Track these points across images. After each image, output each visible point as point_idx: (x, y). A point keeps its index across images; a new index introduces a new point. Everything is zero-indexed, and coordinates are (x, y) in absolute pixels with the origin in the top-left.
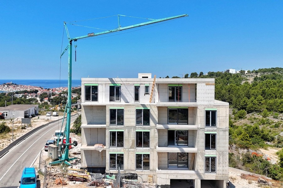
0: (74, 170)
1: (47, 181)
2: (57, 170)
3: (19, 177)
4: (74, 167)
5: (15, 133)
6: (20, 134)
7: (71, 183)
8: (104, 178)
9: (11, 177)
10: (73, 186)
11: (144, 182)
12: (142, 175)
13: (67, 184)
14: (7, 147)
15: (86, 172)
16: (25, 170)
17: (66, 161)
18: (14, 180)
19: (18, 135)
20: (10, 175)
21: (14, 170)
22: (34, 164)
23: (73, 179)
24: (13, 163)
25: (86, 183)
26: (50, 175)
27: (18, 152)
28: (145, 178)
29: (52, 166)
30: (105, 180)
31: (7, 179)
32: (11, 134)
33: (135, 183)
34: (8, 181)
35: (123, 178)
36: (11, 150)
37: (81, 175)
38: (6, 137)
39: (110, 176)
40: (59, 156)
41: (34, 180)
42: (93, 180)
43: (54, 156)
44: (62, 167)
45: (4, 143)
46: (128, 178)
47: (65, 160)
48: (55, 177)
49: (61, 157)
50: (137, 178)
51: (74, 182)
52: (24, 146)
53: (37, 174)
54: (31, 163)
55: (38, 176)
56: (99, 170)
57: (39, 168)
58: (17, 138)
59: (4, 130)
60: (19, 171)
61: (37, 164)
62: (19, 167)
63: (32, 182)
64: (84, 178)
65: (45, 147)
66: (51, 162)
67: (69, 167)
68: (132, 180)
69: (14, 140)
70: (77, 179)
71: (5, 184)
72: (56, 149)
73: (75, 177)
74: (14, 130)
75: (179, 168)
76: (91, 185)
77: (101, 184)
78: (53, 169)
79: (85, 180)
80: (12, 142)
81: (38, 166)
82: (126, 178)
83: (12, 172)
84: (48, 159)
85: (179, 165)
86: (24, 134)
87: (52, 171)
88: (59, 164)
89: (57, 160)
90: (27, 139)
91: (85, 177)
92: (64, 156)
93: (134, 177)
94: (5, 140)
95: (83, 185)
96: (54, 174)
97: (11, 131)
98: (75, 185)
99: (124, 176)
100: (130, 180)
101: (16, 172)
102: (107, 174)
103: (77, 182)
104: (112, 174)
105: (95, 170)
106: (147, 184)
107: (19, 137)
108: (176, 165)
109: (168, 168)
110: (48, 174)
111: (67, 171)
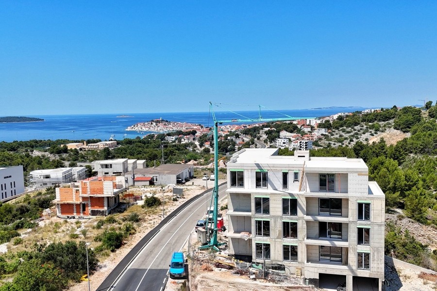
0: (222, 256)
1: (194, 266)
2: (205, 255)
3: (170, 260)
4: (223, 253)
5: (165, 207)
6: (171, 208)
7: (216, 270)
8: (250, 267)
9: (162, 260)
10: (218, 273)
11: (292, 274)
12: (289, 266)
13: (212, 271)
14: (158, 224)
15: (233, 259)
16: (174, 255)
17: (215, 246)
18: (165, 263)
19: (169, 209)
20: (161, 258)
21: (165, 252)
22: (184, 248)
23: (219, 265)
24: (164, 245)
25: (232, 270)
26: (198, 260)
27: (168, 231)
28: (293, 270)
29: (201, 250)
30: (251, 269)
31: (159, 261)
32: (161, 208)
33: (281, 274)
34: (160, 264)
35: (270, 268)
36: (162, 229)
37: (227, 262)
38: (156, 212)
39: (256, 265)
40: (208, 240)
41: (181, 265)
42: (238, 268)
43: (203, 241)
44: (211, 252)
45: (155, 221)
46: (275, 268)
47: (213, 246)
48: (202, 263)
49: (210, 242)
50: (284, 269)
51: (220, 268)
52: (175, 224)
53: (185, 259)
54: (181, 245)
55: (187, 260)
56: (247, 258)
57: (188, 251)
58: (168, 214)
59: (155, 203)
60: (170, 254)
61: (186, 247)
62: (170, 249)
63: (180, 266)
64: (229, 266)
65: (196, 228)
66: (200, 246)
67: (218, 253)
68: (280, 271)
69: (165, 217)
70: (223, 266)
71: (158, 266)
72: (204, 234)
73: (221, 264)
74: (165, 203)
75: (332, 262)
76: (235, 273)
77: (246, 273)
78: (201, 255)
79: (231, 268)
80: (163, 219)
81: (187, 250)
82: (273, 268)
83: (163, 255)
84: (198, 242)
85: (332, 259)
86: (176, 208)
87: (200, 256)
88: (208, 249)
89: (206, 244)
90: (179, 215)
91: (231, 265)
92: (212, 240)
93: (281, 268)
94: (156, 216)
95: (228, 273)
96: (202, 259)
97: (162, 204)
98: (221, 272)
99: (271, 266)
100: (277, 271)
101: (167, 254)
102: (254, 263)
103: (223, 269)
104: (259, 263)
105: (243, 258)
106: (295, 276)
107: (170, 213)
108: (328, 258)
109: (319, 261)
110: (195, 259)
111: (215, 257)
